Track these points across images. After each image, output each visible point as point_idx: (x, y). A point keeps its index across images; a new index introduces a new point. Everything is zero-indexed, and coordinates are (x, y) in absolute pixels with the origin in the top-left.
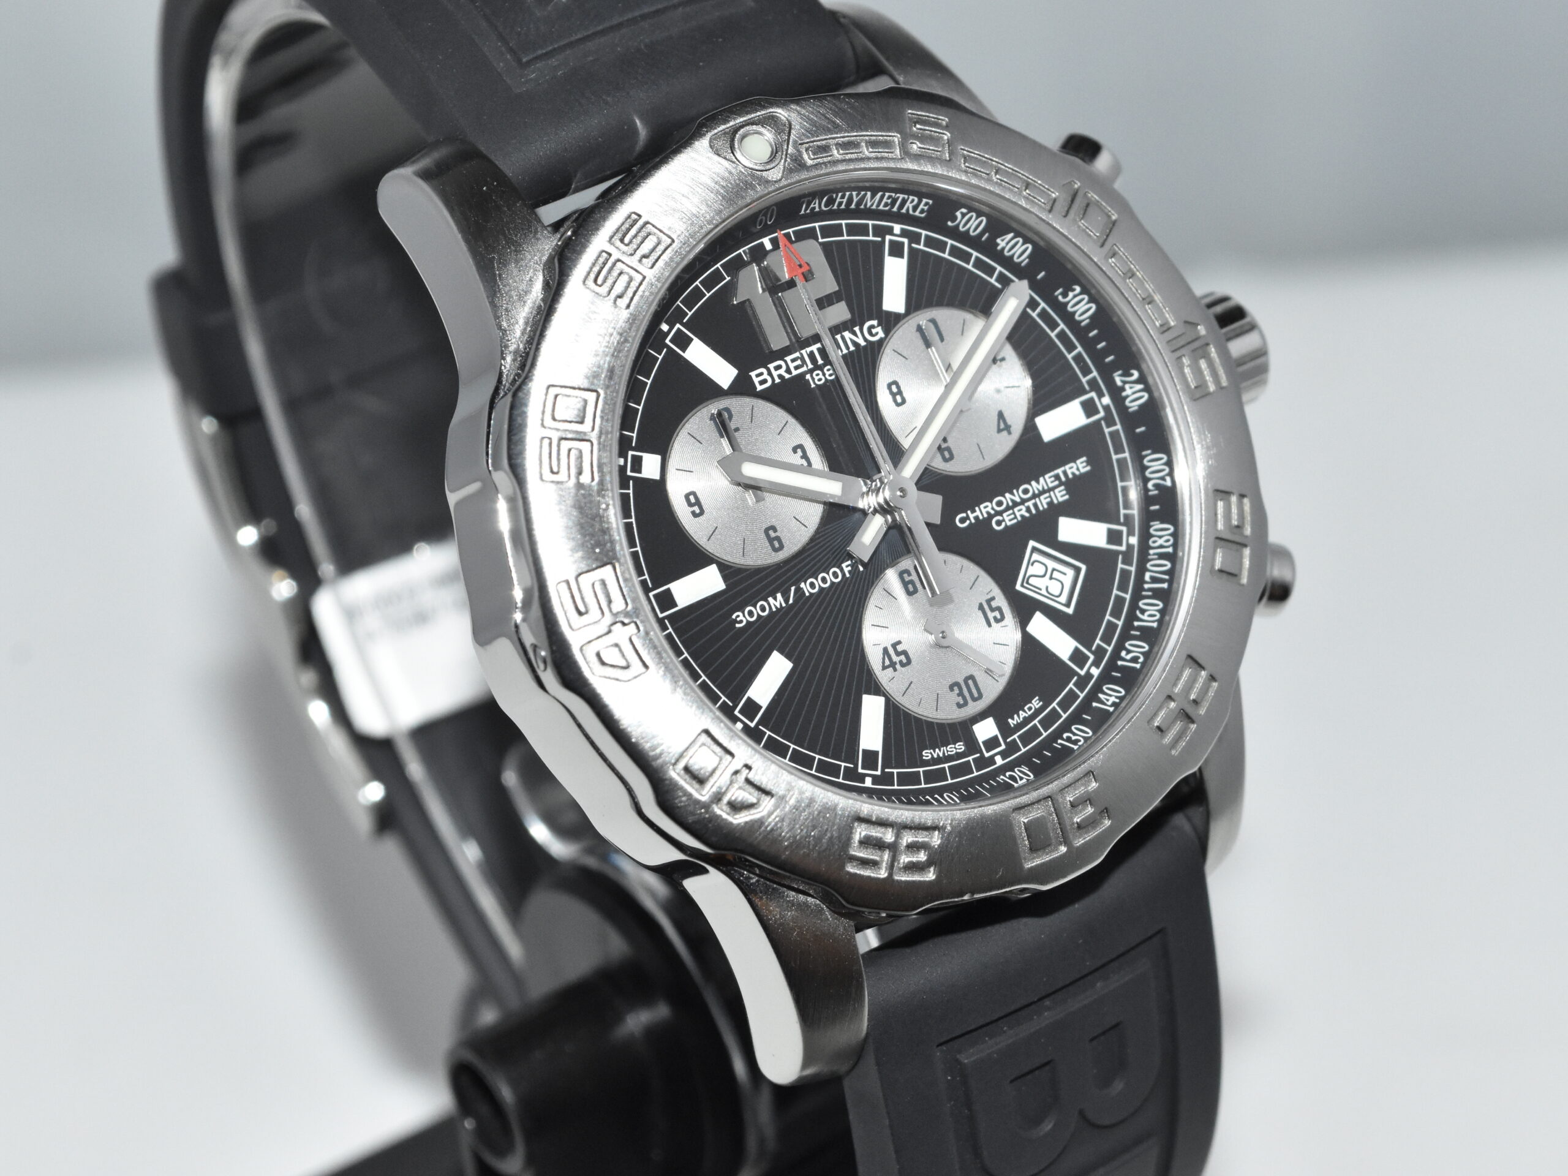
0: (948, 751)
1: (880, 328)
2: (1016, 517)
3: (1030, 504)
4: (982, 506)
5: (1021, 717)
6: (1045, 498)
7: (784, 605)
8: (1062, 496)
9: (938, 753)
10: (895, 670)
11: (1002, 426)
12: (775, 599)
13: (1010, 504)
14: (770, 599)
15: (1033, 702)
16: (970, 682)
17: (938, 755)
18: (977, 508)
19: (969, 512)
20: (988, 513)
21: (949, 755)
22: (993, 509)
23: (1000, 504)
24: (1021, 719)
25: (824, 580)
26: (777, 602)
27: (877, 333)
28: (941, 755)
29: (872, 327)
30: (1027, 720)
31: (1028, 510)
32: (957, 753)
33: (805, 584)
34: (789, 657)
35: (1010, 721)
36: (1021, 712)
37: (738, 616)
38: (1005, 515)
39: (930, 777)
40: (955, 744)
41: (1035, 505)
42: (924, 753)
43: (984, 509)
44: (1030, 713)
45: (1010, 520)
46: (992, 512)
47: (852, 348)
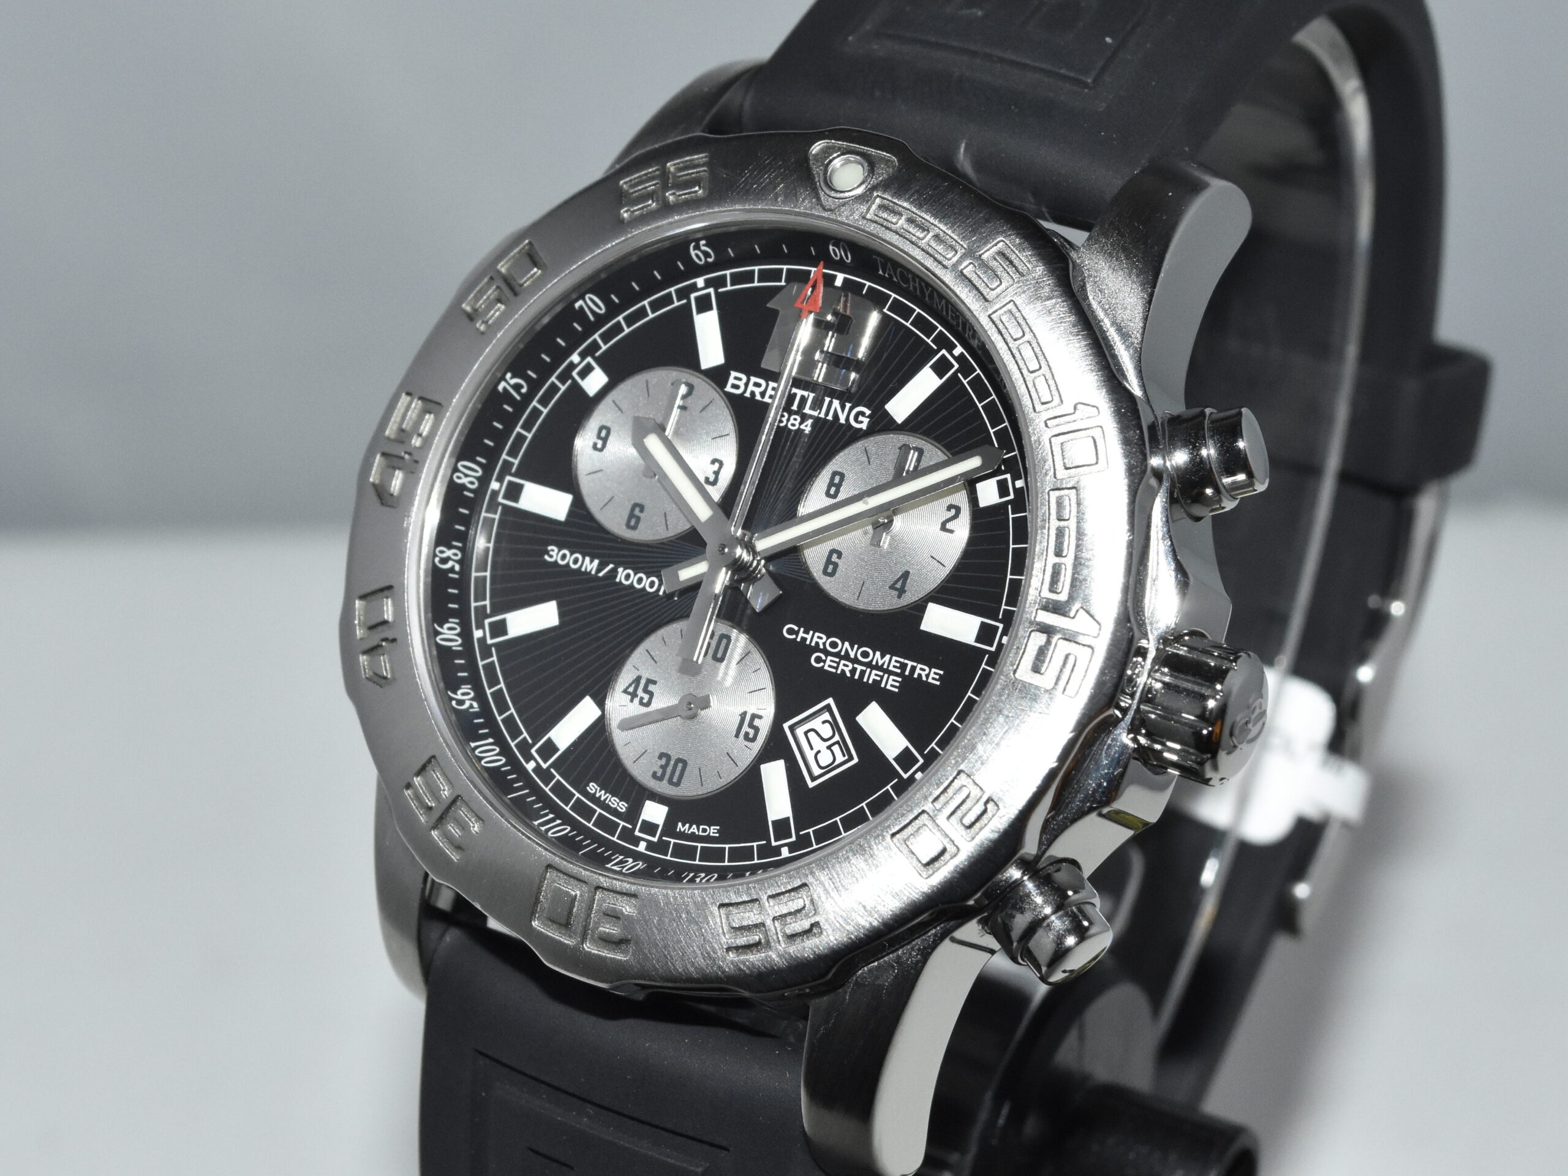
0: (610, 801)
1: (868, 420)
2: (836, 668)
3: (859, 668)
4: (817, 634)
5: (691, 830)
6: (876, 675)
7: (593, 572)
8: (892, 686)
9: (602, 795)
10: (632, 701)
11: (898, 586)
12: (591, 562)
13: (843, 653)
14: (587, 559)
15: (712, 828)
16: (680, 765)
17: (600, 796)
18: (811, 632)
19: (802, 629)
20: (817, 643)
21: (608, 804)
22: (824, 644)
23: (834, 645)
24: (689, 832)
25: (640, 580)
26: (590, 565)
27: (862, 422)
28: (602, 799)
29: (863, 414)
30: (693, 837)
31: (853, 671)
32: (616, 809)
33: (623, 571)
34: (561, 615)
35: (680, 824)
36: (694, 826)
37: (553, 550)
38: (830, 658)
39: (579, 807)
40: (621, 801)
41: (863, 673)
42: (591, 784)
43: (817, 638)
44: (701, 834)
45: (830, 666)
46: (821, 647)
47: (830, 417)
